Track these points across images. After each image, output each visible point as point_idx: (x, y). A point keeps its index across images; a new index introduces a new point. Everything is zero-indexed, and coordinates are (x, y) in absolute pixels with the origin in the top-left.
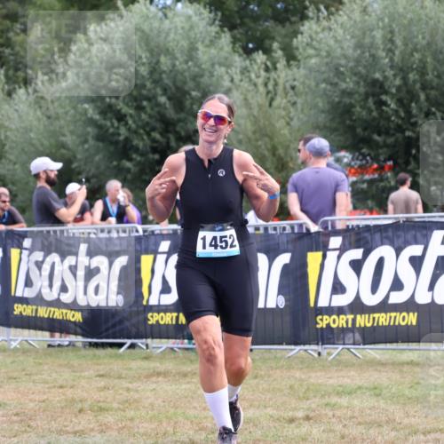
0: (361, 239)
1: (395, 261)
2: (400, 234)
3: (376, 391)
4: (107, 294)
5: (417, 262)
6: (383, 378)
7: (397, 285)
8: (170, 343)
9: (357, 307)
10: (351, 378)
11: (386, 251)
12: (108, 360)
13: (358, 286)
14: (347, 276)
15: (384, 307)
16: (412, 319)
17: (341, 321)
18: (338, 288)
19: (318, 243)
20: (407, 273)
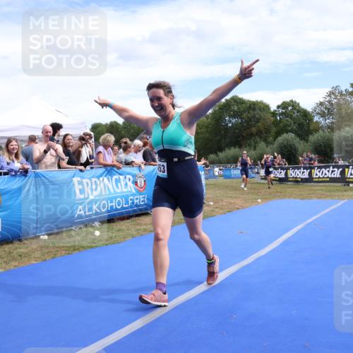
0: (319, 167)
1: (325, 171)
2: (325, 167)
3: (322, 190)
4: (283, 175)
5: (329, 171)
6: (323, 188)
7: (326, 174)
8: (289, 183)
9: (319, 178)
10: (318, 188)
11: (323, 169)
12: (282, 186)
13: (319, 175)
14: (318, 173)
15: (323, 178)
16: (328, 179)
17: (317, 180)
18: (317, 175)
19: (313, 168)
20: (327, 173)
